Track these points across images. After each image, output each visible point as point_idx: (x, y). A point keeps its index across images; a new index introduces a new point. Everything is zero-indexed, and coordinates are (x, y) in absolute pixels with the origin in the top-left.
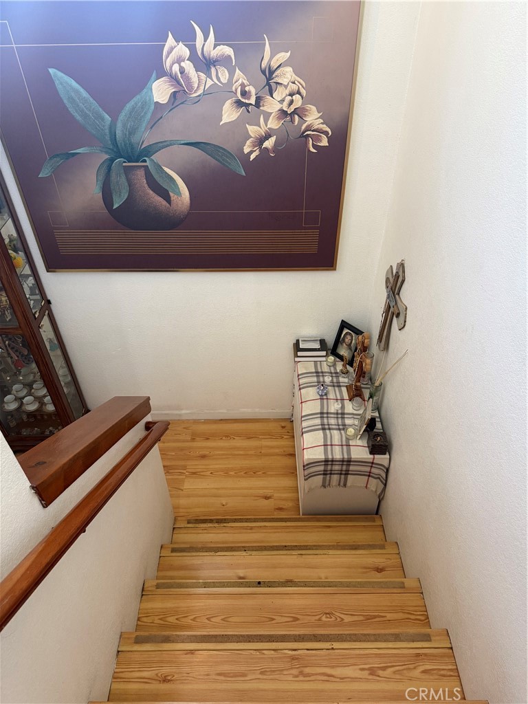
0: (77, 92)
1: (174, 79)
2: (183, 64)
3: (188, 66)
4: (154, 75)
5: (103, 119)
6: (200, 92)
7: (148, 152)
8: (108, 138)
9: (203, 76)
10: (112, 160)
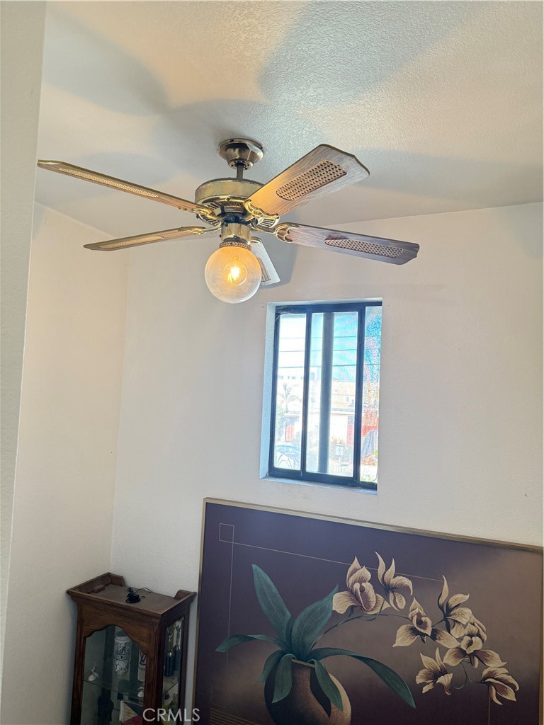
0: (269, 586)
1: (353, 594)
2: (363, 584)
3: (368, 587)
4: (336, 588)
5: (284, 614)
6: (376, 611)
7: (318, 655)
8: (284, 632)
9: (381, 598)
10: (283, 653)
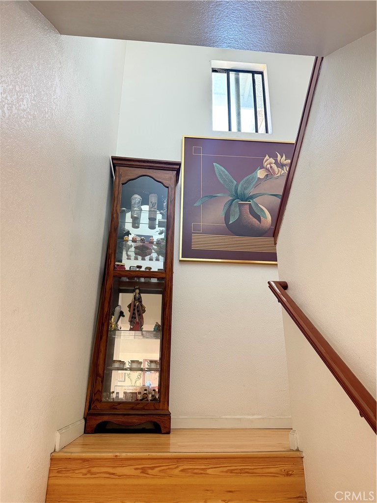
0: (224, 172)
1: (267, 170)
2: (271, 165)
3: (274, 166)
4: (259, 168)
5: (233, 183)
6: (279, 175)
7: (252, 197)
8: (233, 190)
9: (280, 169)
10: (233, 200)
